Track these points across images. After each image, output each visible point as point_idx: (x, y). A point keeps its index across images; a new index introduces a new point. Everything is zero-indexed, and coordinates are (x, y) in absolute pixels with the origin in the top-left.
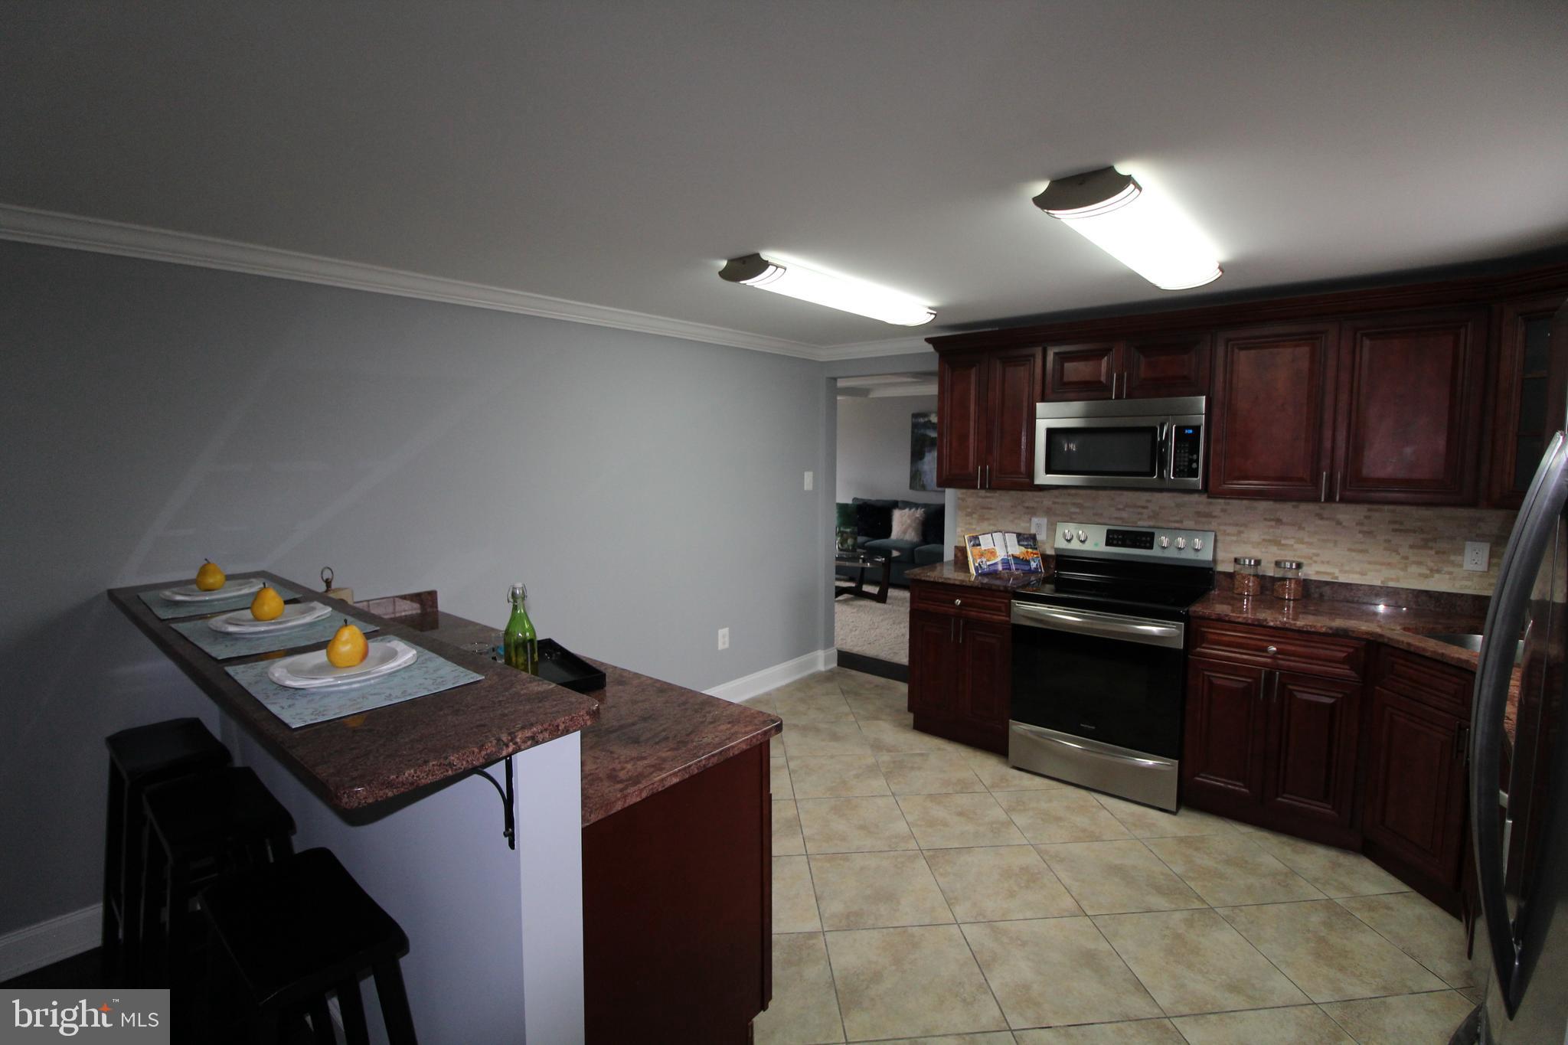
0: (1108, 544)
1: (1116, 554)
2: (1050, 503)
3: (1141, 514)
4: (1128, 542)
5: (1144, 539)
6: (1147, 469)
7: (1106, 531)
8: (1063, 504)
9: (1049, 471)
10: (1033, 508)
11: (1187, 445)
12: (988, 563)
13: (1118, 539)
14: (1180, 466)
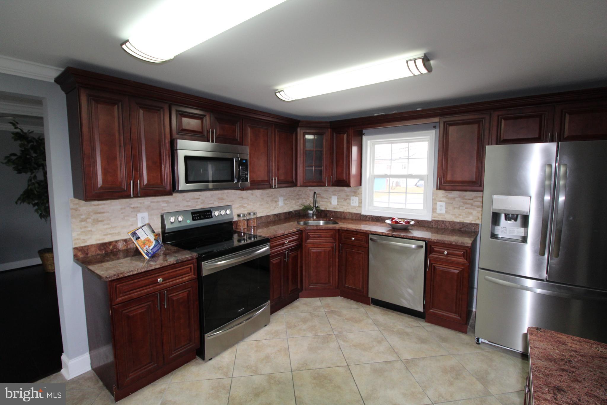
0: (194, 220)
1: (203, 223)
2: (149, 202)
3: (197, 202)
4: (202, 217)
5: (208, 214)
6: (230, 179)
7: (191, 213)
8: (157, 202)
9: (187, 182)
10: (138, 207)
11: (244, 168)
12: (151, 248)
13: (197, 216)
14: (242, 177)
